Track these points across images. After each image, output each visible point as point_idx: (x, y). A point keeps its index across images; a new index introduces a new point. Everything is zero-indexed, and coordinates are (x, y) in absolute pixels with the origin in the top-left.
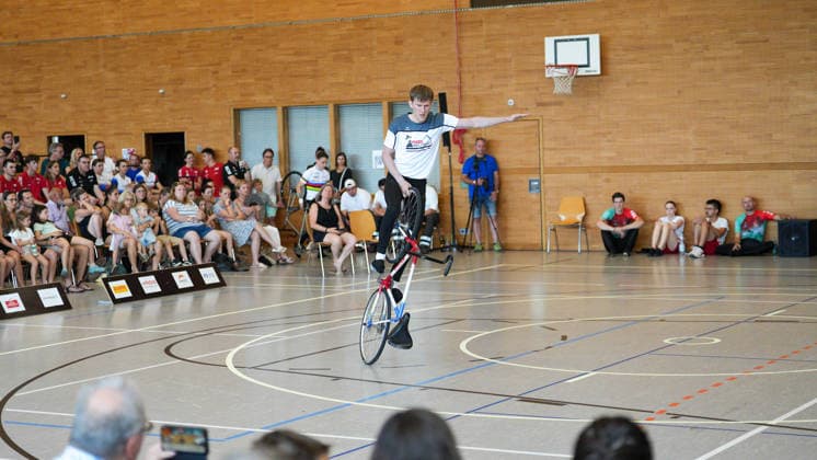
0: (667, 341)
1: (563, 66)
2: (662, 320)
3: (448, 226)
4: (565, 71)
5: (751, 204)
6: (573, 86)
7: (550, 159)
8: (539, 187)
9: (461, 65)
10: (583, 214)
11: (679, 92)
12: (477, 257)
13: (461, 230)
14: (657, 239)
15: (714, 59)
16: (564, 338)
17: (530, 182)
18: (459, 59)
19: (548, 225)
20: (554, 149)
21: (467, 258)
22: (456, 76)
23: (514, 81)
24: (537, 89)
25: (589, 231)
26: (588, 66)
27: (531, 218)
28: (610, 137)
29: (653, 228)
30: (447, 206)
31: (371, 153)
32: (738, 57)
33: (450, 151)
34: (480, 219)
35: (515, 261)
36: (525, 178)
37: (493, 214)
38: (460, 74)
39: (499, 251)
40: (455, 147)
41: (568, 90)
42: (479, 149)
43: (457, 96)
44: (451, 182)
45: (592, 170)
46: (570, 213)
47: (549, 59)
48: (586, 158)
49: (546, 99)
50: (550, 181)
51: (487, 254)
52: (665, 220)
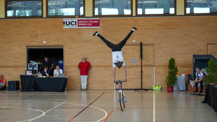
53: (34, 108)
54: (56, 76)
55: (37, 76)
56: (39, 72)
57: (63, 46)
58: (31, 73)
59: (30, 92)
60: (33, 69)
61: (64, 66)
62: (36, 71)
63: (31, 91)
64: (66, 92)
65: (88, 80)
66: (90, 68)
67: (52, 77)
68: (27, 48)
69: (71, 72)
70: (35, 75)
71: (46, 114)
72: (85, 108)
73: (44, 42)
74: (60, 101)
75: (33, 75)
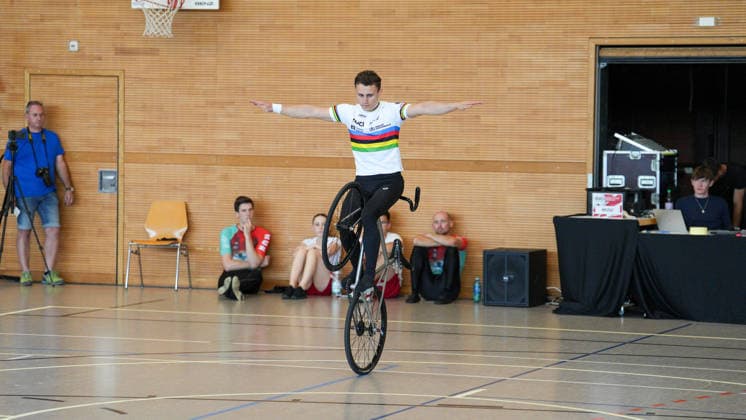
2: (294, 401)
6: (174, 25)
7: (135, 139)
8: (115, 184)
10: (186, 228)
14: (298, 272)
17: (102, 174)
19: (128, 246)
20: (143, 124)
23: (79, 12)
24: (117, 27)
25: (192, 257)
27: (101, 233)
28: (231, 109)
34: (28, 231)
36: (94, 168)
37: (54, 224)
41: (167, 32)
42: (33, 119)
46: (164, 225)
48: (192, 141)
49: (131, 44)
50: (133, 173)
53: (635, 411)
55: (654, 226)
56: (669, 205)
58: (621, 204)
59: (612, 320)
60: (631, 181)
62: (646, 194)
63: (616, 314)
68: (600, 59)
70: (643, 221)
73: (707, 21)
75: (634, 218)
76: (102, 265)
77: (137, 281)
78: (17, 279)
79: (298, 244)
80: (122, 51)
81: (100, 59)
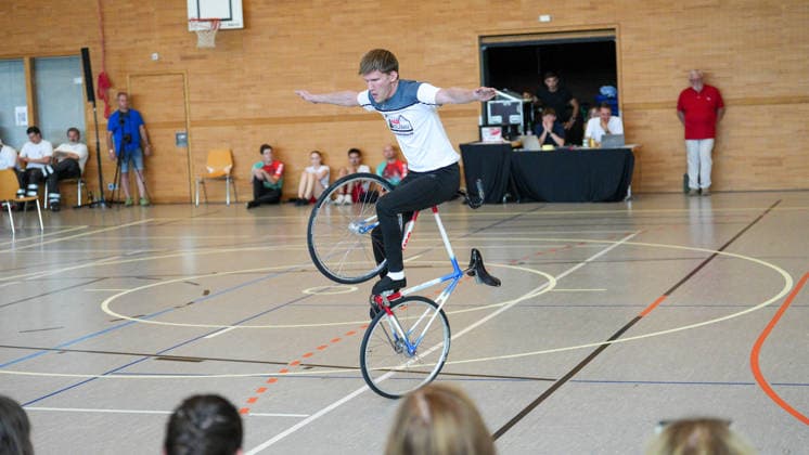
0: (307, 292)
1: (205, 20)
2: (303, 271)
3: (96, 181)
4: (208, 24)
5: (391, 152)
6: (217, 39)
7: (196, 112)
8: (186, 141)
9: (103, 19)
10: (230, 166)
11: (321, 45)
12: (126, 213)
13: (109, 185)
14: (304, 188)
15: (353, 12)
16: (206, 293)
17: (177, 135)
18: (102, 14)
19: (197, 178)
20: (200, 102)
21: (116, 213)
22: (100, 30)
23: (157, 35)
24: (181, 43)
25: (237, 183)
26: (231, 19)
27: (179, 171)
28: (253, 90)
29: (299, 178)
30: (95, 162)
31: (14, 110)
32: (375, 10)
33: (95, 106)
34: (127, 174)
35: (164, 215)
36: (172, 132)
37: (140, 167)
38: (103, 28)
39: (147, 205)
40: (100, 104)
41: (212, 44)
42: (122, 104)
43: (100, 50)
44: (97, 137)
45: (238, 123)
46: (218, 165)
47: (192, 13)
48: (232, 111)
49: (189, 53)
50: (197, 134)
51: (136, 209)
52: (311, 170)
53: (513, 262)
54: (589, 143)
55: (521, 146)
56: (529, 133)
57: (613, 29)
58: (500, 134)
59: (498, 206)
60: (506, 119)
61: (620, 105)
62: (515, 127)
63: (500, 202)
64: (630, 204)
65: (714, 153)
66: (720, 111)
67: (575, 147)
68: (482, 45)
69: (646, 127)
70: (514, 143)
71: (560, 284)
72: (708, 260)
73: (545, 18)
74: (612, 237)
75: (508, 142)
76: (181, 191)
77: (204, 200)
78: (123, 203)
79: (303, 170)
80: (184, 58)
81: (171, 63)
